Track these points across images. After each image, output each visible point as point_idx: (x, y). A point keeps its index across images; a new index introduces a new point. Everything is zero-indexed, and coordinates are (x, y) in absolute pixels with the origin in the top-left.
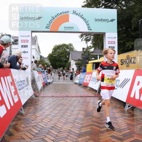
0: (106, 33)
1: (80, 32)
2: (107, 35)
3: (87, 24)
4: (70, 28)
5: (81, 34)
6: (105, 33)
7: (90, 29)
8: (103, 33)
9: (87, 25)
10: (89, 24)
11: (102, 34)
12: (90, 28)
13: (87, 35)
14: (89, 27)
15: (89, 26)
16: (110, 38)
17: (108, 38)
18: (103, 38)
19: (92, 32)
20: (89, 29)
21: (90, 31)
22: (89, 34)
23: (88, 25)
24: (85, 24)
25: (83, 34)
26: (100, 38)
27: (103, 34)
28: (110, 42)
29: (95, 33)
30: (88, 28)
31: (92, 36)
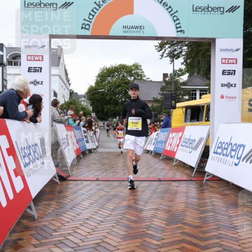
0: (217, 40)
1: (157, 38)
2: (219, 44)
3: (175, 18)
4: (137, 27)
5: (160, 41)
6: (214, 40)
7: (181, 31)
8: (211, 39)
9: (175, 21)
10: (178, 19)
11: (207, 41)
12: (180, 27)
13: (174, 44)
14: (178, 26)
15: (179, 23)
16: (226, 50)
17: (221, 50)
18: (209, 50)
19: (186, 38)
20: (179, 29)
21: (180, 35)
22: (178, 43)
23: (177, 22)
24: (170, 19)
25: (164, 42)
26: (203, 51)
27: (211, 41)
28: (225, 61)
29: (192, 38)
30: (177, 28)
31: (186, 48)
